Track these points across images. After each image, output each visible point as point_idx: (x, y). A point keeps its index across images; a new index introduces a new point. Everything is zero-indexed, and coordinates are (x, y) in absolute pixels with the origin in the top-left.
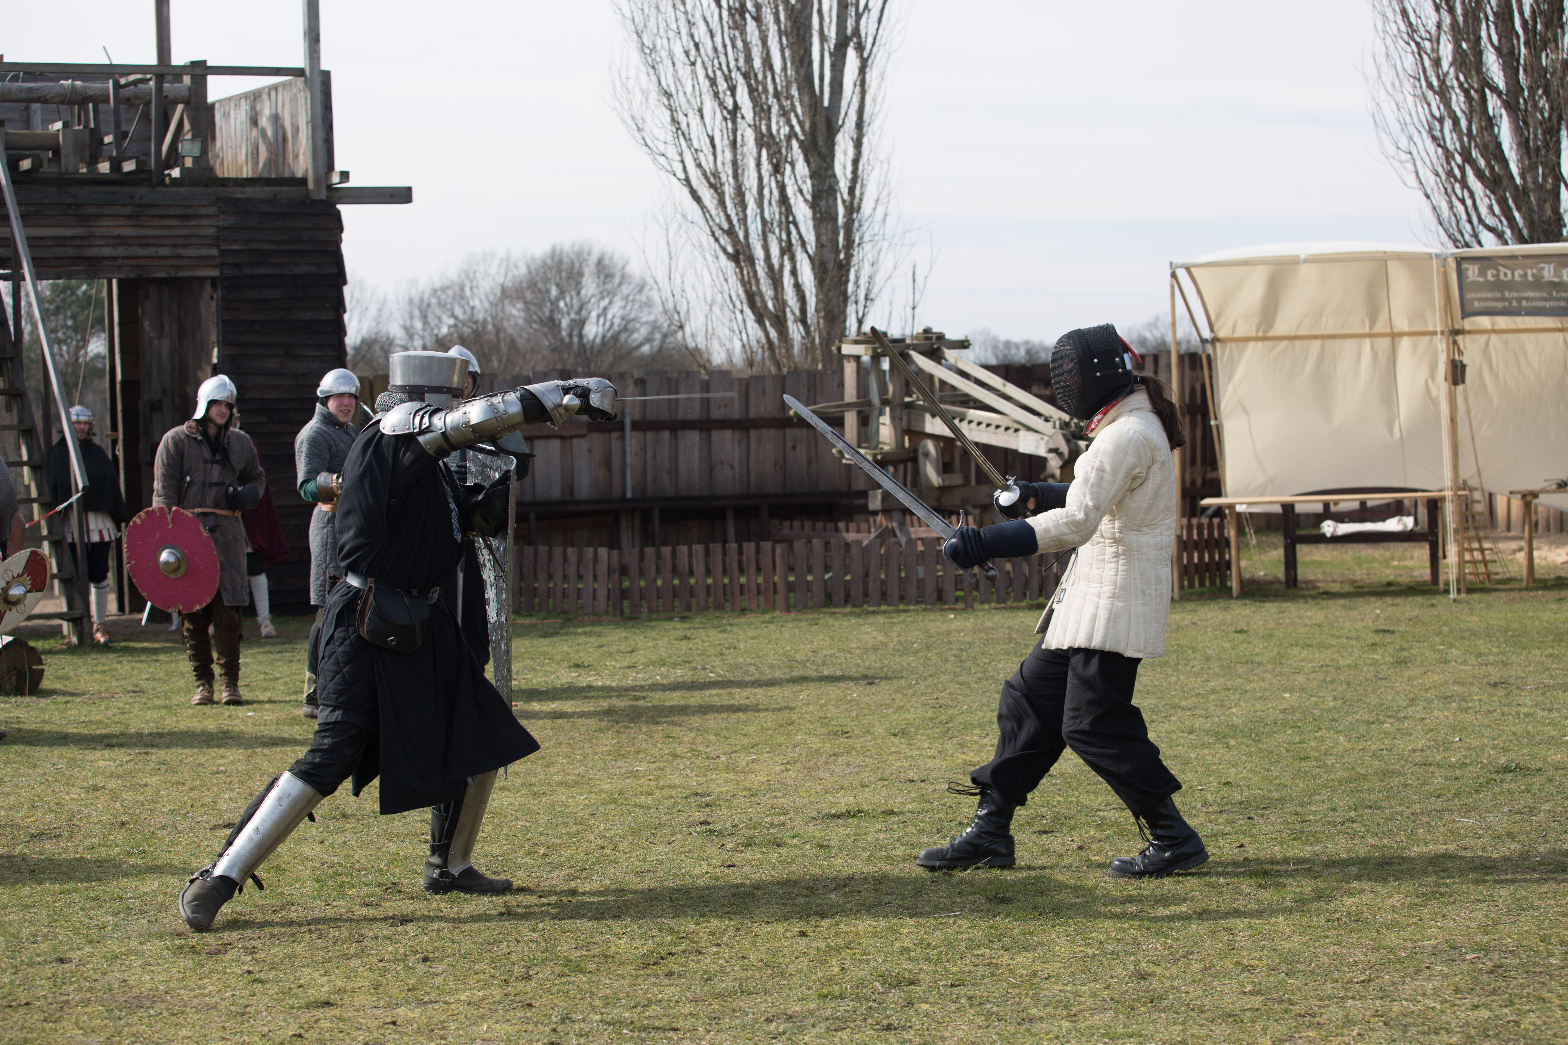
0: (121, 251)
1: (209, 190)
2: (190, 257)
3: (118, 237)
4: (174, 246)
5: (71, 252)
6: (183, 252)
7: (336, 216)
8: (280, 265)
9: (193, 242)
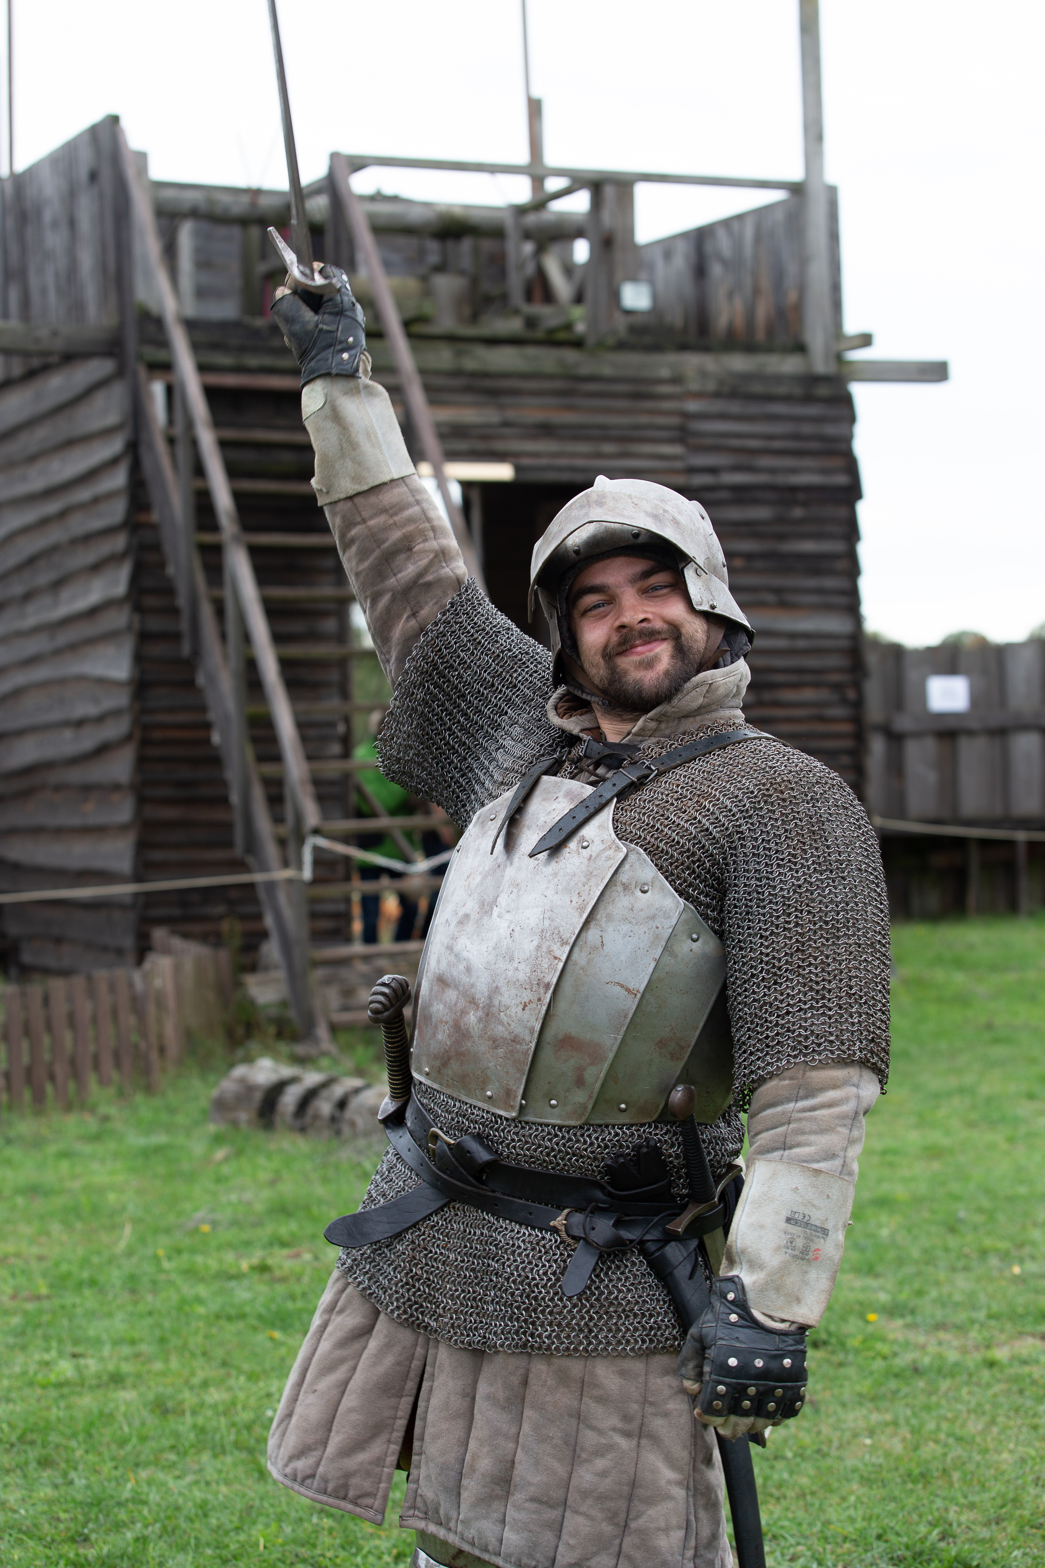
2: (644, 457)
7: (847, 401)
8: (772, 471)
9: (648, 433)
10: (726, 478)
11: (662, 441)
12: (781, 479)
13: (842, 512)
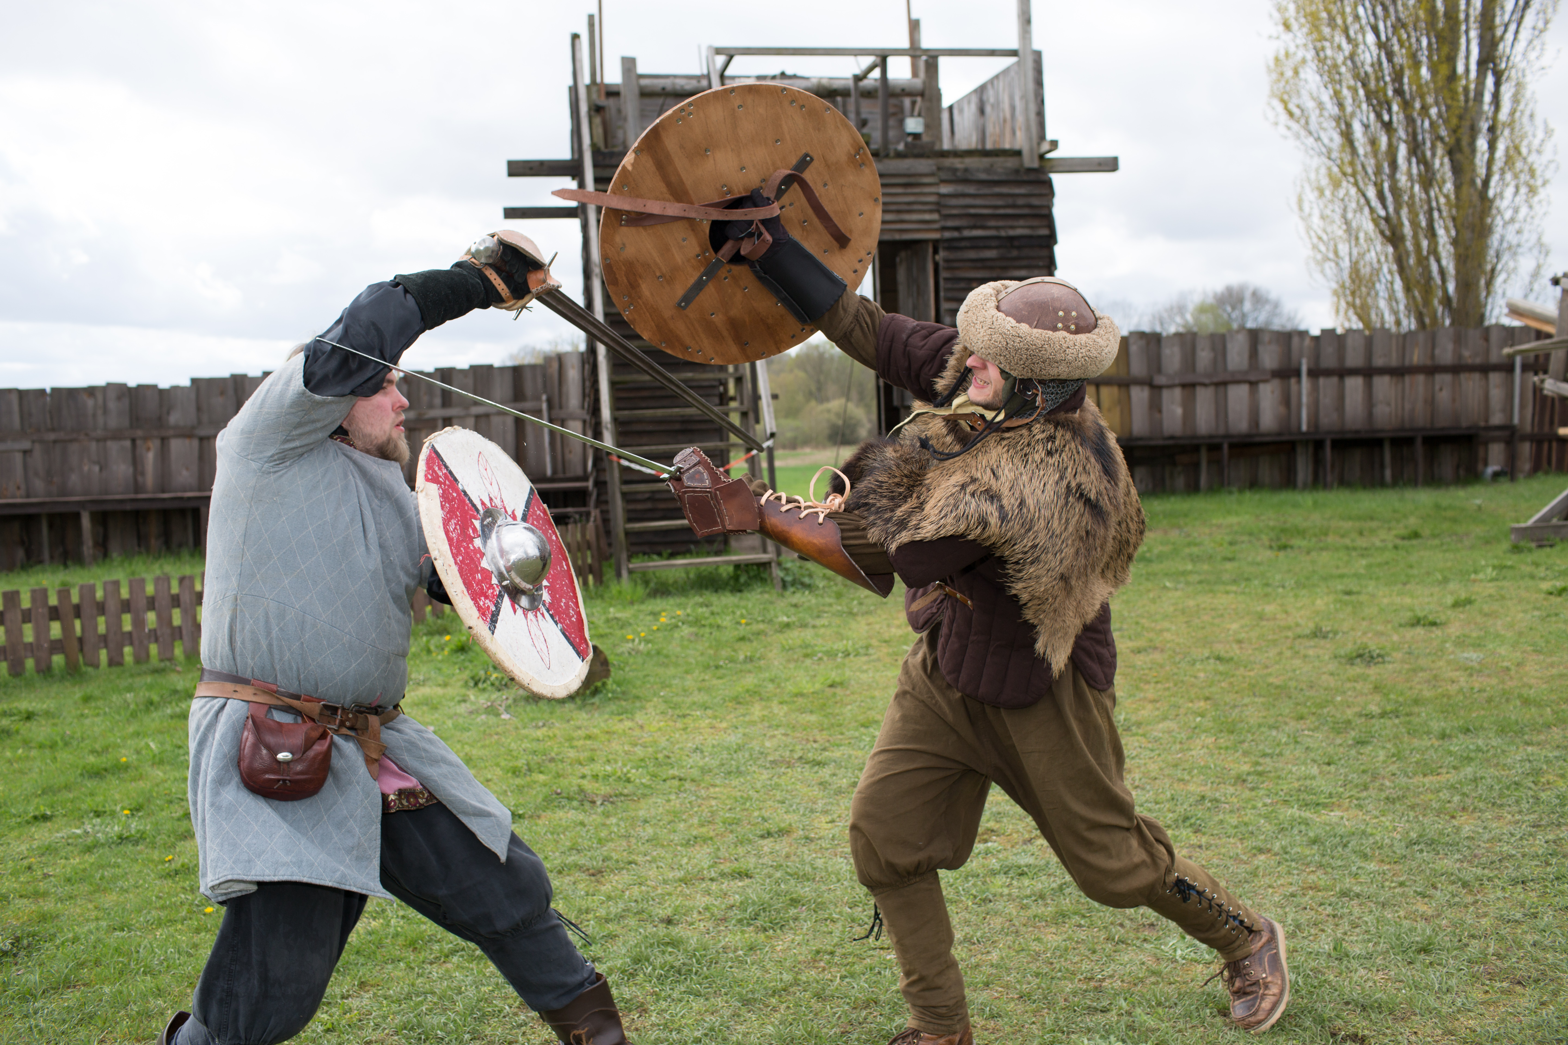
1: (933, 161)
2: (913, 222)
4: (899, 212)
6: (907, 217)
7: (1049, 184)
8: (997, 228)
9: (916, 207)
10: (967, 233)
11: (924, 211)
12: (1003, 233)
13: (1044, 253)
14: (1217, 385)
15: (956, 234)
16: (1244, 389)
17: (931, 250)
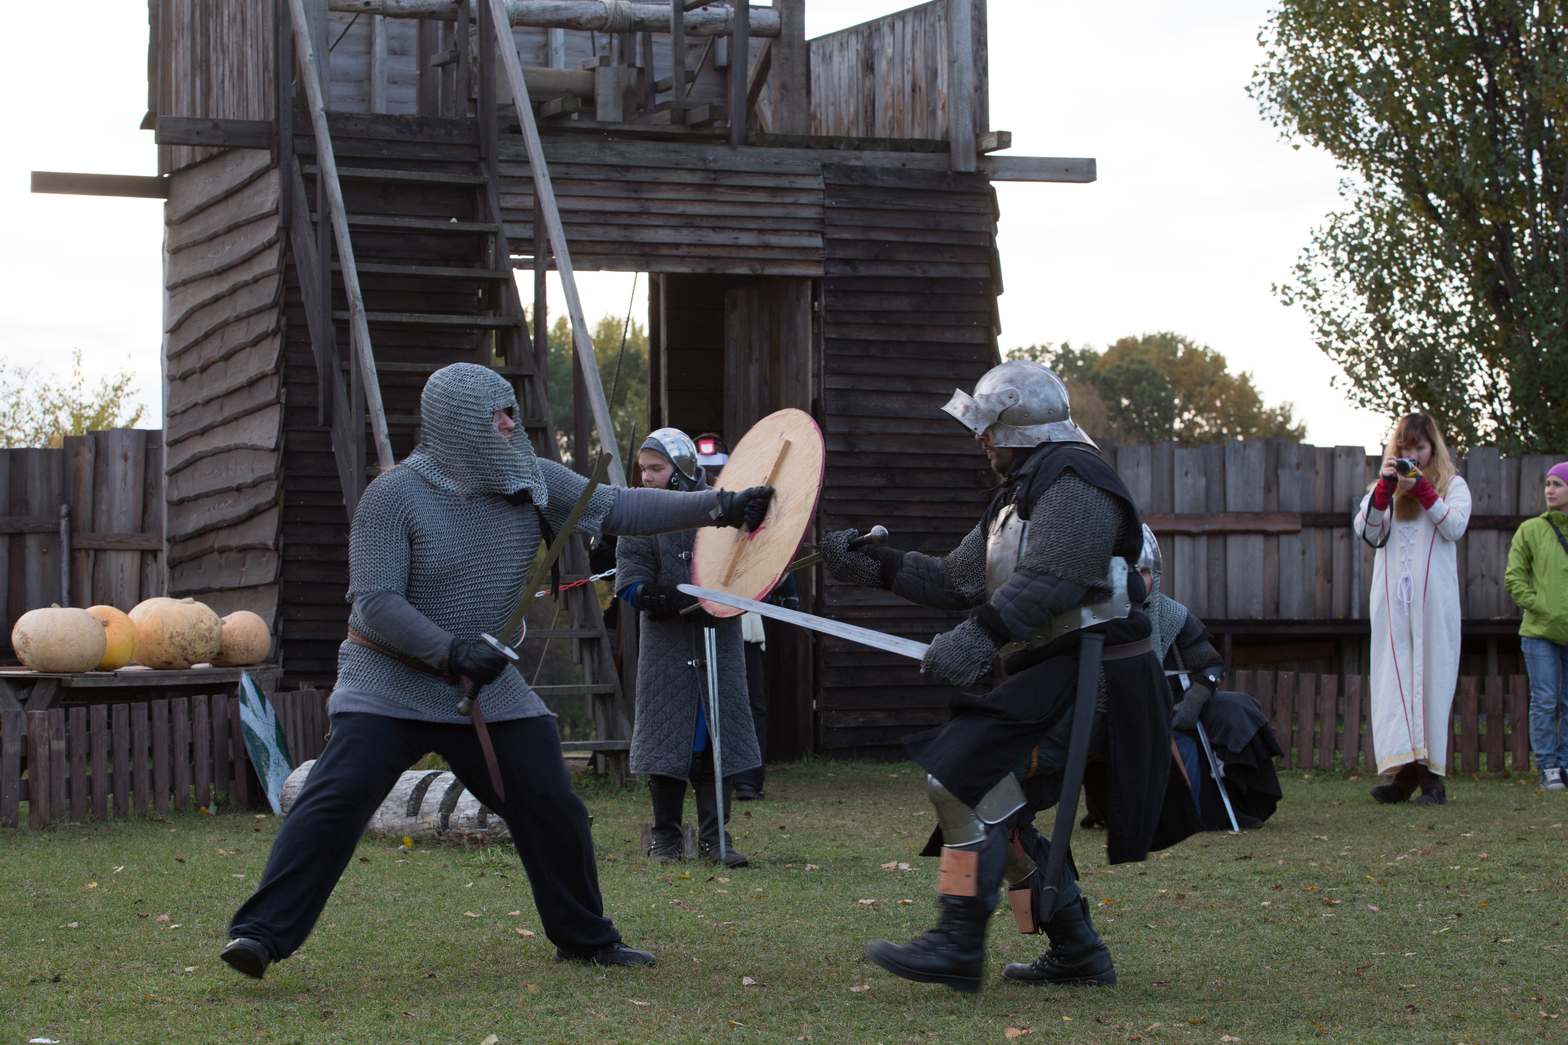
0: (686, 236)
1: (812, 153)
2: (782, 248)
3: (682, 215)
4: (761, 231)
5: (615, 234)
6: (774, 240)
7: (991, 198)
8: (909, 263)
9: (788, 226)
10: (863, 271)
11: (801, 232)
13: (982, 306)
14: (1211, 535)
15: (847, 271)
16: (1257, 543)
17: (810, 293)
